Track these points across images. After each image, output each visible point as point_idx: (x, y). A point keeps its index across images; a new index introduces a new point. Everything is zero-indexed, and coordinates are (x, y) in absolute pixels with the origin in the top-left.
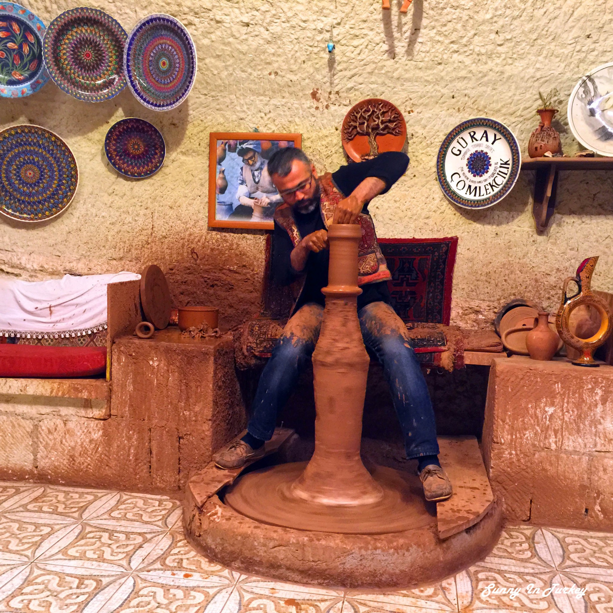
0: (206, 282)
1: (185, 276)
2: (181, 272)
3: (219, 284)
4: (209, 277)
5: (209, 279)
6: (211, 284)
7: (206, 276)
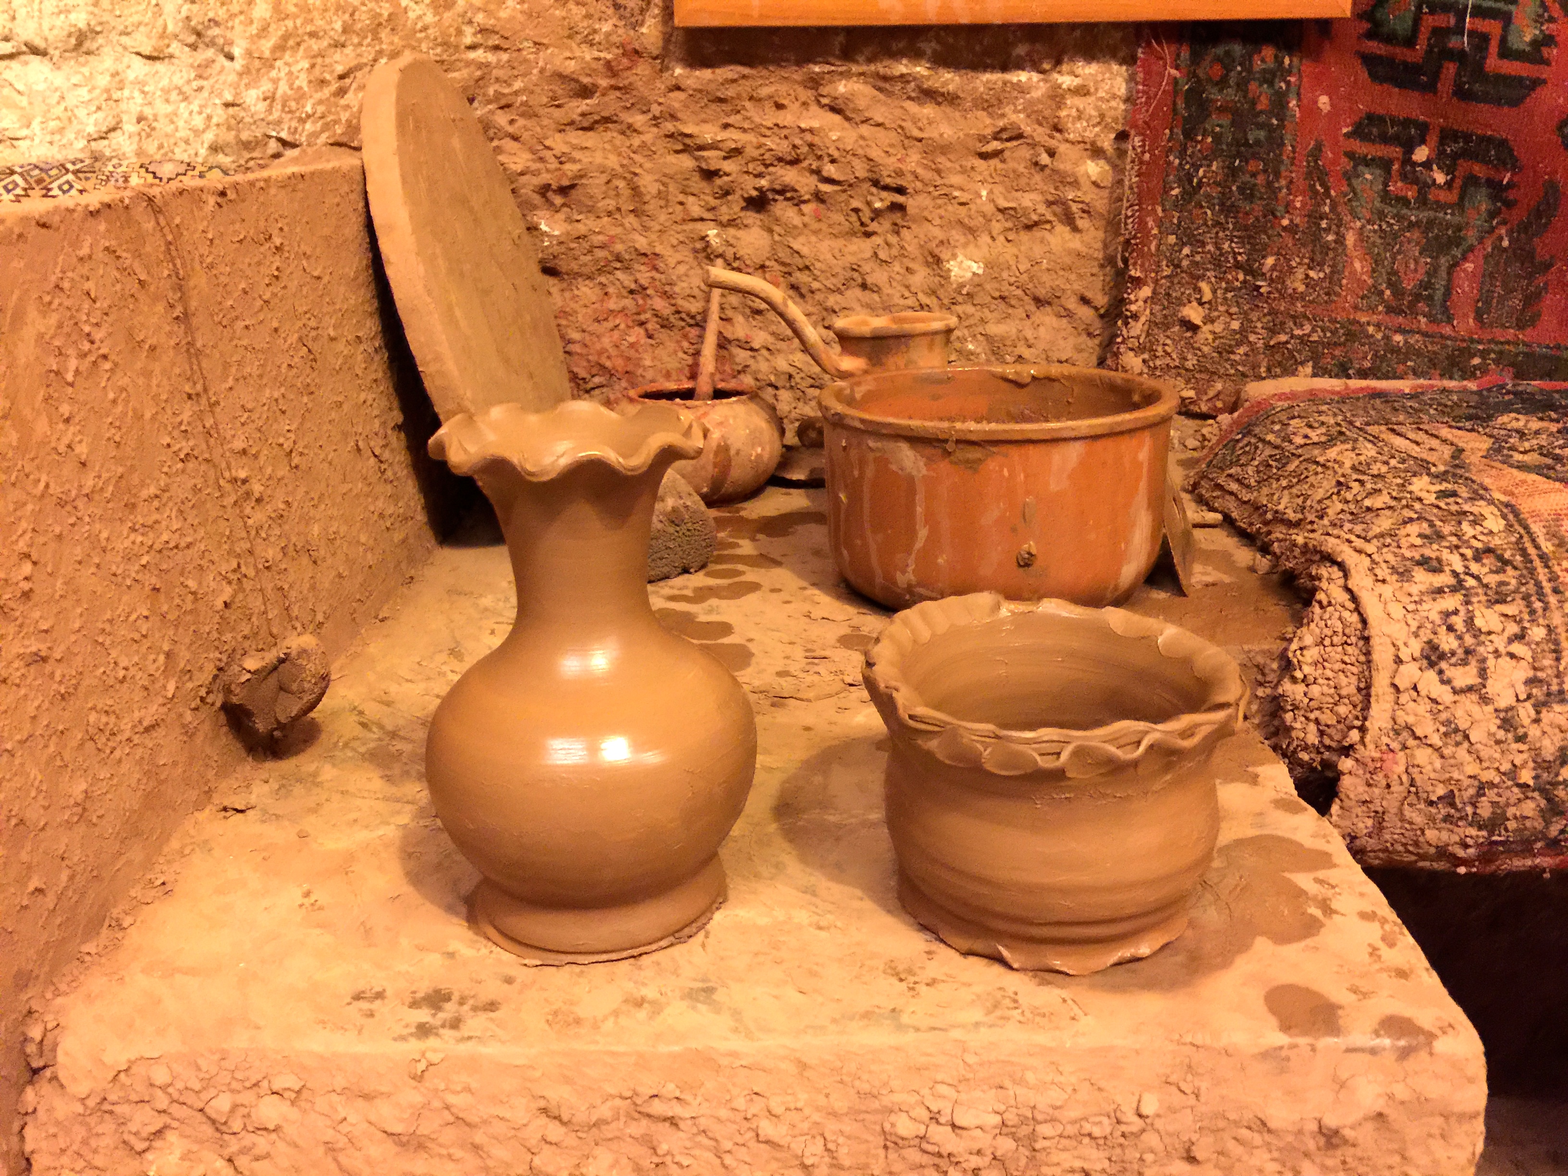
0: (709, 175)
1: (558, 143)
2: (529, 113)
3: (805, 183)
4: (733, 138)
5: (735, 152)
6: (750, 186)
7: (708, 133)
